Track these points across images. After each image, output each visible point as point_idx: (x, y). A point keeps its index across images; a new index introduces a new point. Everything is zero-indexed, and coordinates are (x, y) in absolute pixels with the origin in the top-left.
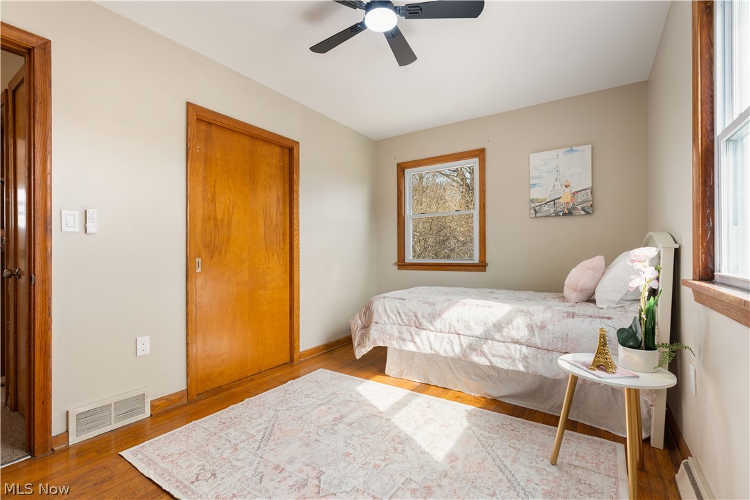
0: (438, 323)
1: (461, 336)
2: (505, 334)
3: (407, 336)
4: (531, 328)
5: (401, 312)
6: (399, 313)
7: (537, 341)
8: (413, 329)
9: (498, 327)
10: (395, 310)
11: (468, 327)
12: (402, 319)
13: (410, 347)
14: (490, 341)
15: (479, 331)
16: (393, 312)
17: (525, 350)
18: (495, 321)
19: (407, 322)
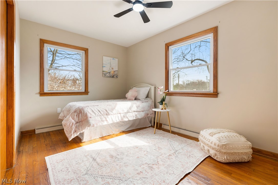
0: (114, 112)
1: (121, 114)
2: (132, 110)
3: (104, 119)
4: (137, 107)
5: (100, 110)
6: (99, 111)
7: (138, 110)
8: (105, 116)
9: (130, 108)
10: (97, 110)
11: (123, 111)
12: (101, 113)
13: (105, 123)
14: (128, 113)
15: (126, 111)
16: (96, 111)
17: (136, 113)
18: (129, 107)
19: (103, 114)
